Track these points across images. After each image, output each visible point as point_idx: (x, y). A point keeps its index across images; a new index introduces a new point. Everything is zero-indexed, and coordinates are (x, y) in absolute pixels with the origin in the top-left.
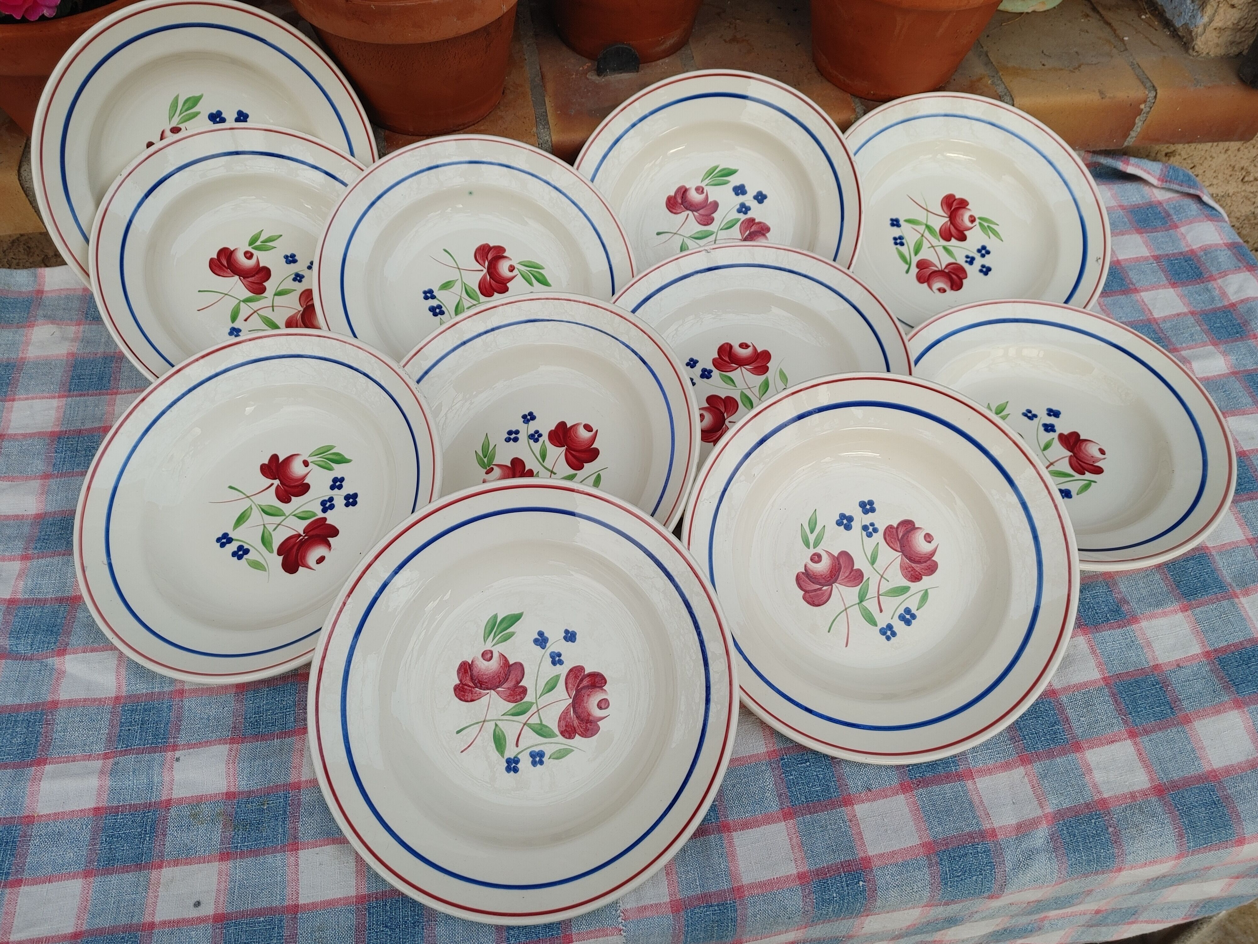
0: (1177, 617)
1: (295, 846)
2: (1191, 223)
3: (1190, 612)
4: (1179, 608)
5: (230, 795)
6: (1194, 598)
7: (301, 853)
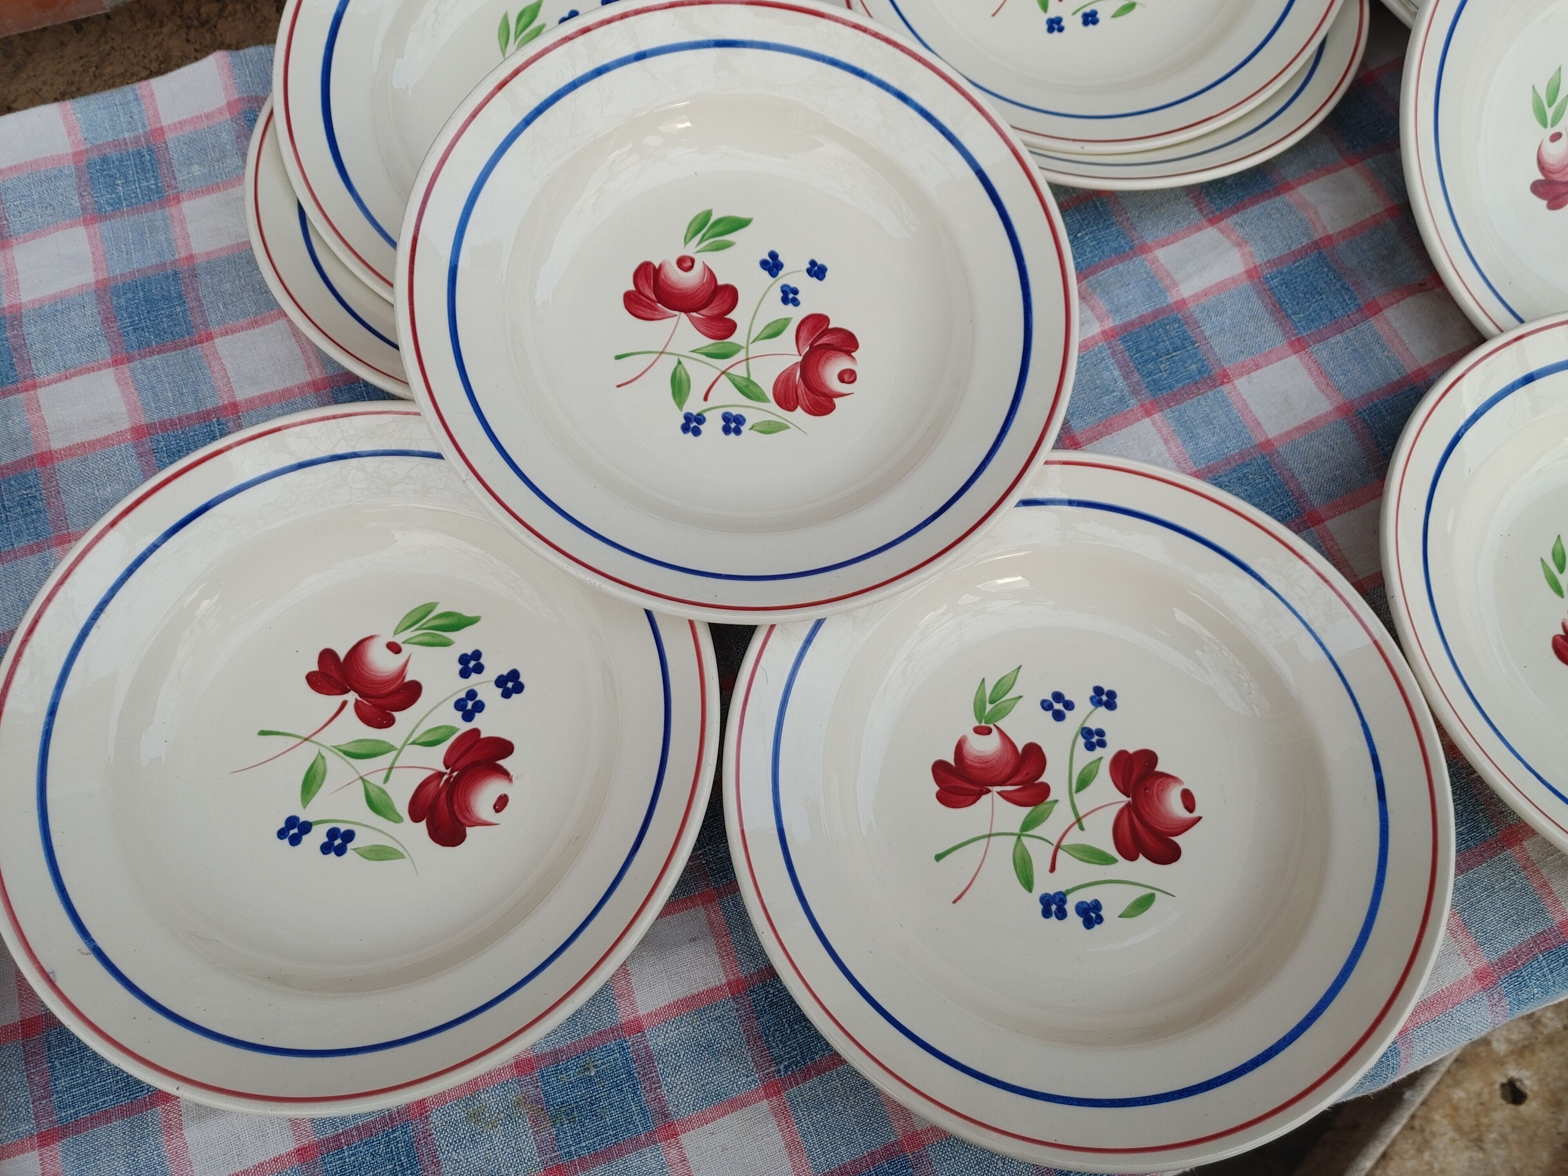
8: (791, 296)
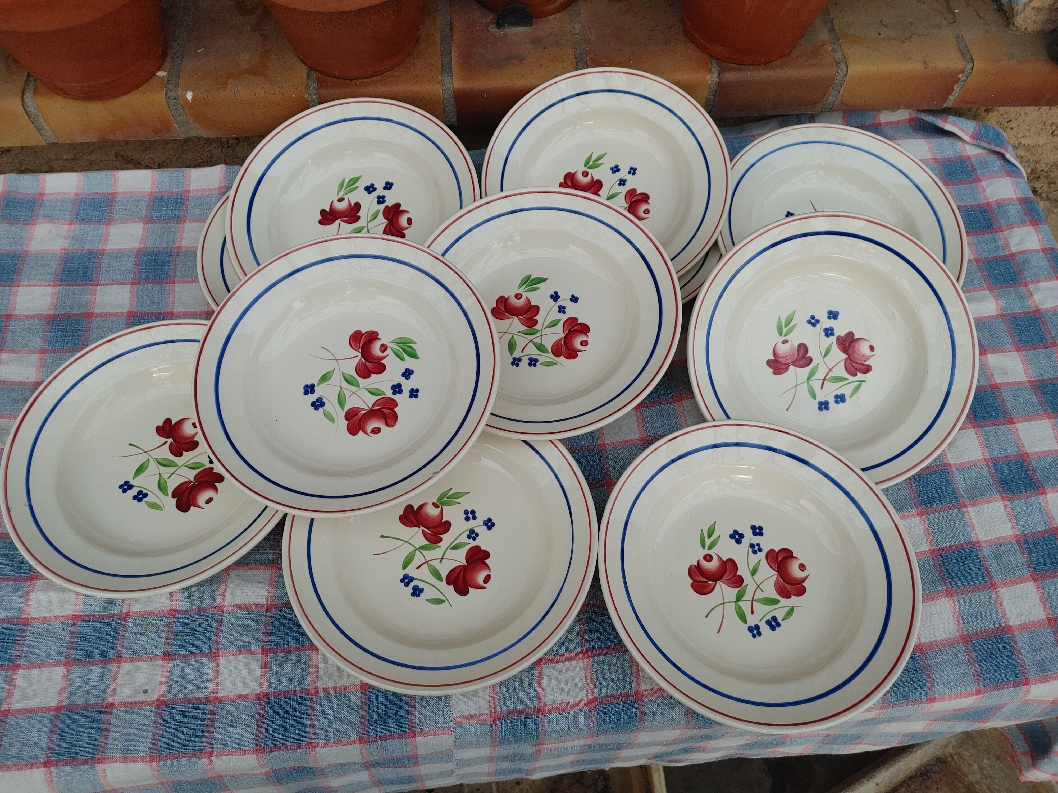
0: (914, 520)
1: (216, 653)
2: (992, 178)
3: (925, 517)
4: (916, 513)
5: (172, 612)
6: (930, 506)
7: (221, 659)
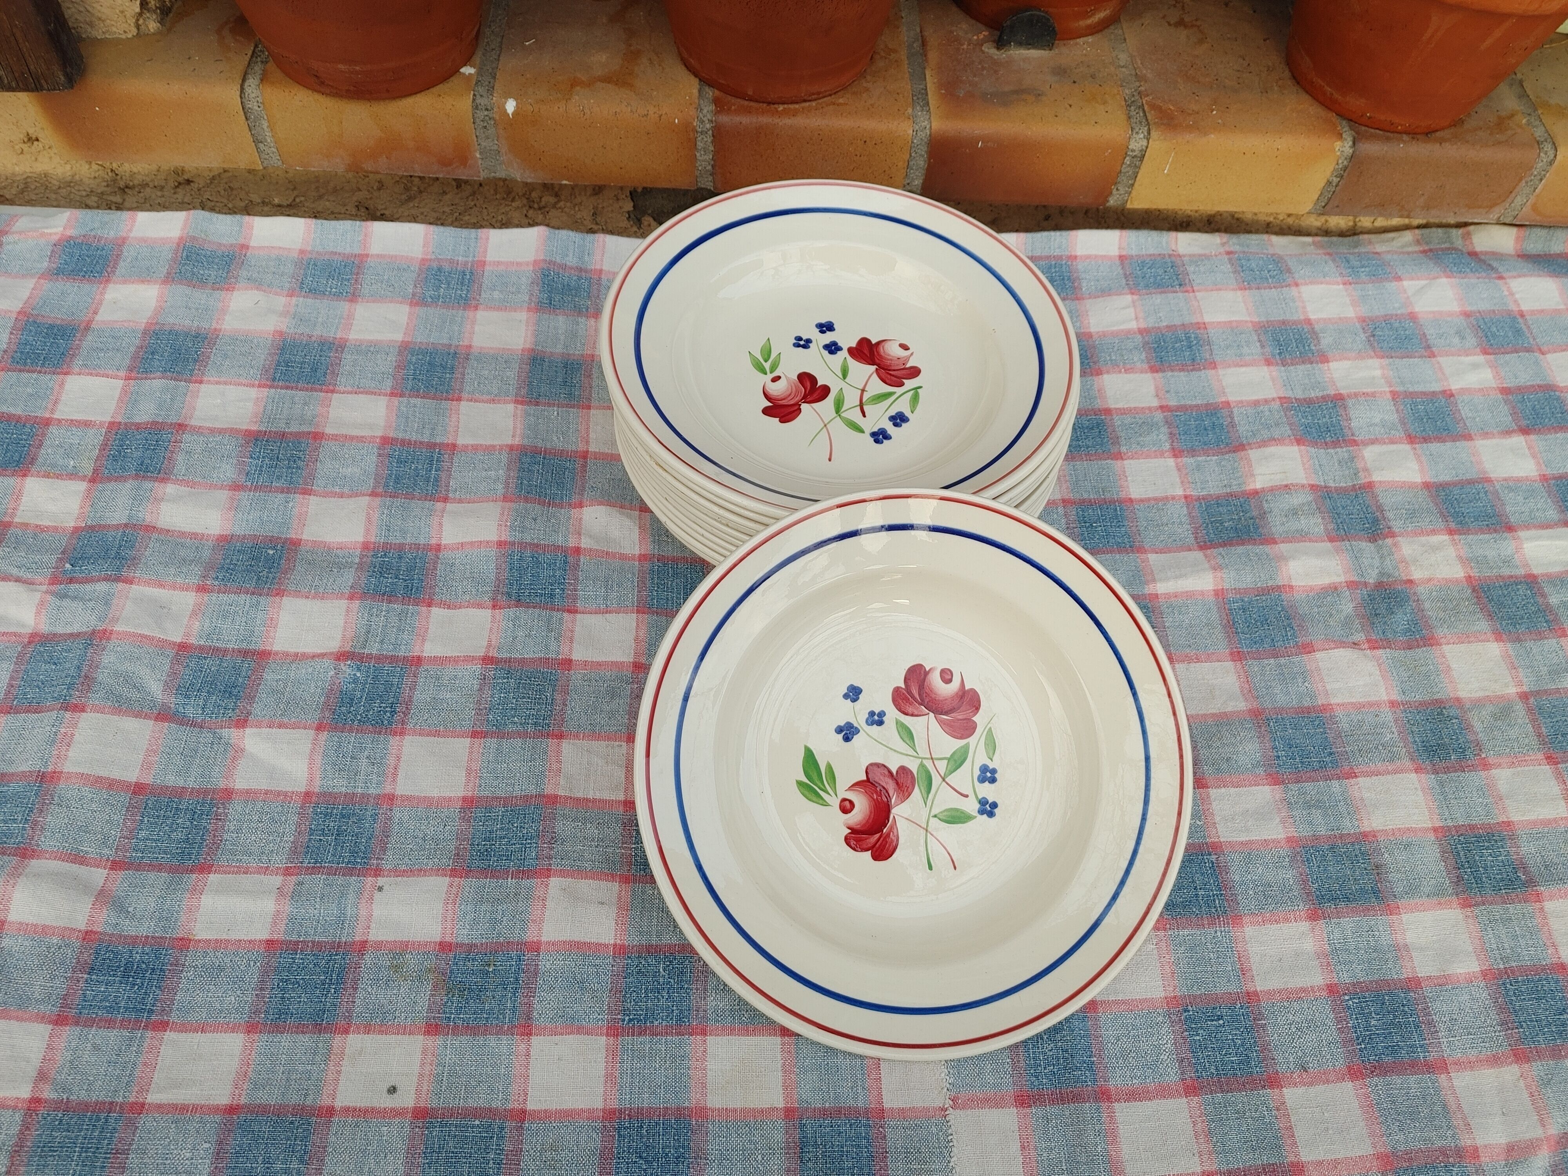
8: (876, 717)
